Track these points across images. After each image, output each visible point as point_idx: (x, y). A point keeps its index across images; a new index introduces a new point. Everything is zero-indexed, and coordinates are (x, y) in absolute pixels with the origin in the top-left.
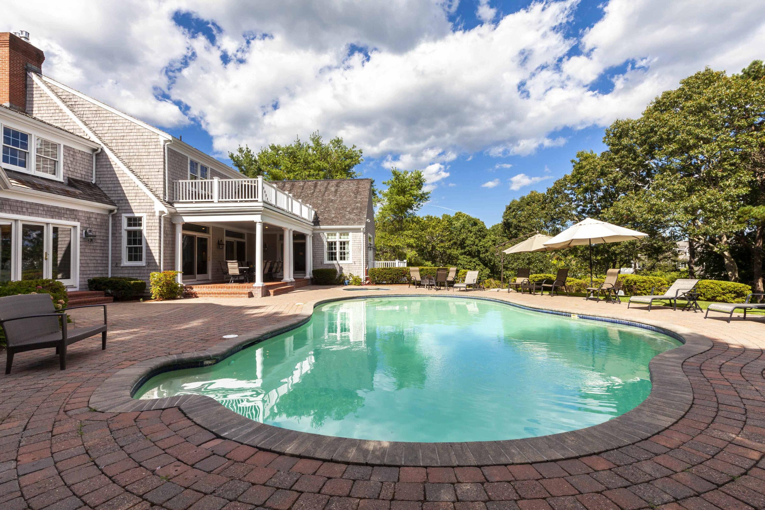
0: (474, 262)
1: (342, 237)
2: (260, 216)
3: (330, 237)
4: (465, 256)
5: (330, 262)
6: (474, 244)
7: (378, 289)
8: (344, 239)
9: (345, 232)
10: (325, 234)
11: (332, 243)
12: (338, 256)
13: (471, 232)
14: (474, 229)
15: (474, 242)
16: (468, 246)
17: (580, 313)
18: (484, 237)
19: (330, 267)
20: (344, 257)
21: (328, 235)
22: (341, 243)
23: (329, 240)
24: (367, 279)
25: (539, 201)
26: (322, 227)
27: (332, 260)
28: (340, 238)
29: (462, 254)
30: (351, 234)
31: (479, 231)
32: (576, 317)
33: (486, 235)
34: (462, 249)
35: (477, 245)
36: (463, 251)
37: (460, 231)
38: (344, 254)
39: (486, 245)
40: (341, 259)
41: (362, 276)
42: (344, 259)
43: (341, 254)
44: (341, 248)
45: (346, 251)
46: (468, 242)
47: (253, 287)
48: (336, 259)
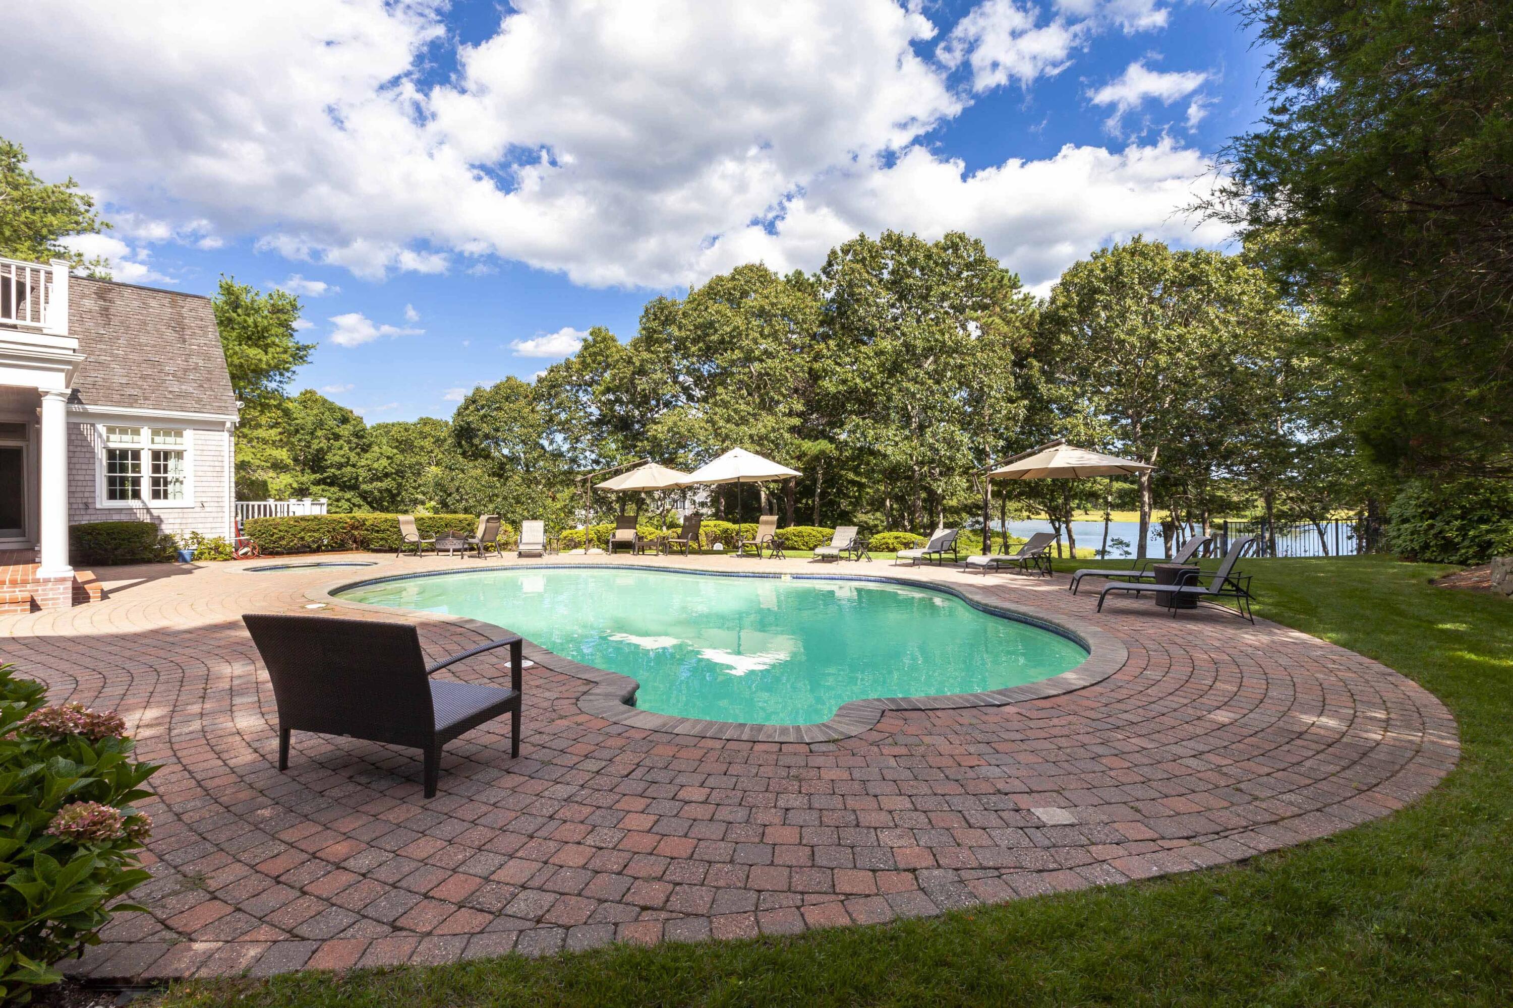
0: (348, 500)
1: (157, 439)
2: (63, 375)
3: (112, 437)
4: (327, 488)
5: (118, 504)
6: (347, 463)
7: (318, 565)
8: (164, 443)
9: (174, 428)
10: (101, 428)
11: (124, 454)
12: (146, 488)
13: (337, 437)
14: (345, 431)
15: (349, 458)
16: (332, 466)
17: (794, 571)
18: (365, 451)
19: (116, 518)
20: (165, 492)
21: (111, 430)
22: (156, 455)
23: (112, 445)
24: (240, 544)
25: (527, 396)
26: (91, 408)
27: (123, 496)
28: (153, 442)
29: (317, 483)
30: (188, 434)
31: (357, 435)
32: (788, 577)
33: (370, 446)
34: (314, 472)
35: (354, 466)
36: (318, 476)
37: (312, 433)
38: (166, 483)
39: (376, 465)
40: (156, 495)
41: (229, 536)
42: (166, 497)
43: (156, 482)
44: (156, 469)
45: (170, 476)
46: (331, 458)
47: (37, 581)
48: (136, 495)
